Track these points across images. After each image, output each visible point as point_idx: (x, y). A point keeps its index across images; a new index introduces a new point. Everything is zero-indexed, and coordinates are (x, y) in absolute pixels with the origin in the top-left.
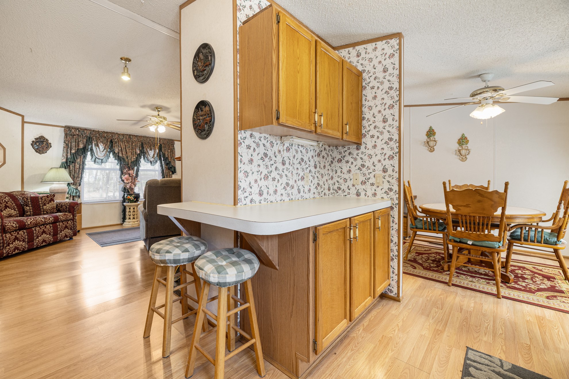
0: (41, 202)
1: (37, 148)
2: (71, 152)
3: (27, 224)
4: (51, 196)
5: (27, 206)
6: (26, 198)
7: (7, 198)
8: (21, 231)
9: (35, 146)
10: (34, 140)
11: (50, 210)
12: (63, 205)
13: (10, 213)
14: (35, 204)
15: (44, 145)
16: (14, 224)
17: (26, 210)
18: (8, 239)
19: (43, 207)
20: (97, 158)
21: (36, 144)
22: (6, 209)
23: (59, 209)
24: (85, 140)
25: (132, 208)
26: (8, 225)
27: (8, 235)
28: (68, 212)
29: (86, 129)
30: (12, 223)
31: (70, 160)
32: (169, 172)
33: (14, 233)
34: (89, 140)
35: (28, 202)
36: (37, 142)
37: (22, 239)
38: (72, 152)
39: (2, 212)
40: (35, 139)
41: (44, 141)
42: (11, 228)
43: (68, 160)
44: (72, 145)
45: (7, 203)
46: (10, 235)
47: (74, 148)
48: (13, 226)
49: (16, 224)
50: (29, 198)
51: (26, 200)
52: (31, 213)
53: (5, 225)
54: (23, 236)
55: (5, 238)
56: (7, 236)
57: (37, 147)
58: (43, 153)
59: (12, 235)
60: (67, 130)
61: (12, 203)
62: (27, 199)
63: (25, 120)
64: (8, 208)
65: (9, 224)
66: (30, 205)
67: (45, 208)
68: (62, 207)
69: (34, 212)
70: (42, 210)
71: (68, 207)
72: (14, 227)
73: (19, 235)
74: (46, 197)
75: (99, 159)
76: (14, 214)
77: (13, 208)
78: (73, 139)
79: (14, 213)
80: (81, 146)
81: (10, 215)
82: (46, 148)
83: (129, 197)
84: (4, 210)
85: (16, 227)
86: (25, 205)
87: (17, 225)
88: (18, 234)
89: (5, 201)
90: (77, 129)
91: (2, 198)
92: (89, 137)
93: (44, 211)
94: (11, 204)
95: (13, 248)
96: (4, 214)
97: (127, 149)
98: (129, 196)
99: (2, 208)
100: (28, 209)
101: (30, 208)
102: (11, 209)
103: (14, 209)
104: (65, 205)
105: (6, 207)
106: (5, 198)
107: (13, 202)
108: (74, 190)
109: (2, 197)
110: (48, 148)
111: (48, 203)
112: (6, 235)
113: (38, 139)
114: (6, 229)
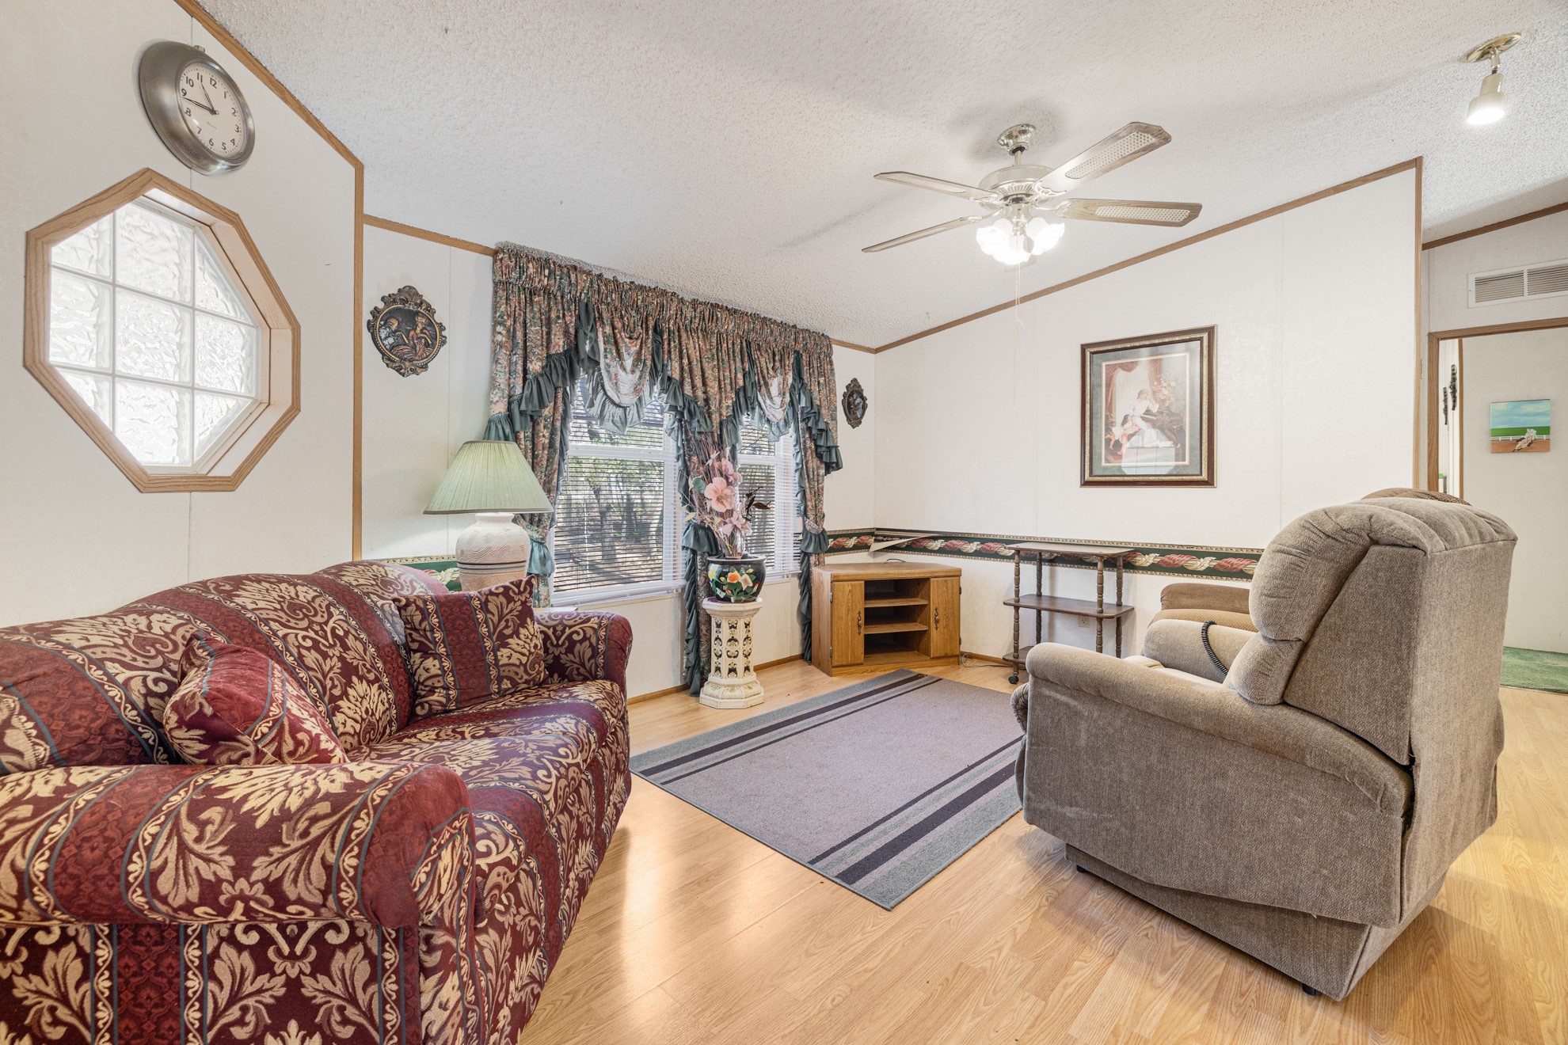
0: (484, 630)
1: (392, 347)
2: (525, 371)
4: (520, 593)
5: (426, 652)
6: (418, 608)
9: (383, 333)
10: (381, 305)
11: (526, 671)
12: (575, 637)
14: (463, 638)
15: (418, 330)
17: (422, 675)
19: (495, 656)
20: (613, 403)
21: (386, 324)
23: (557, 658)
24: (571, 319)
25: (741, 624)
28: (600, 673)
29: (575, 268)
31: (523, 407)
32: (818, 468)
34: (588, 316)
35: (432, 631)
36: (391, 314)
38: (530, 366)
40: (383, 299)
41: (417, 313)
43: (515, 406)
44: (531, 335)
47: (536, 350)
50: (431, 607)
51: (418, 618)
52: (447, 696)
57: (391, 340)
58: (414, 371)
60: (507, 266)
62: (425, 614)
63: (366, 211)
66: (442, 650)
67: (504, 661)
68: (570, 650)
69: (463, 684)
70: (493, 672)
71: (602, 647)
74: (502, 599)
75: (618, 406)
78: (532, 310)
80: (559, 344)
82: (427, 345)
83: (734, 578)
86: (415, 646)
90: (545, 262)
92: (587, 305)
93: (500, 679)
97: (706, 365)
98: (736, 572)
100: (435, 671)
101: (442, 668)
104: (585, 639)
108: (536, 549)
110: (433, 345)
111: (516, 633)
113: (394, 301)
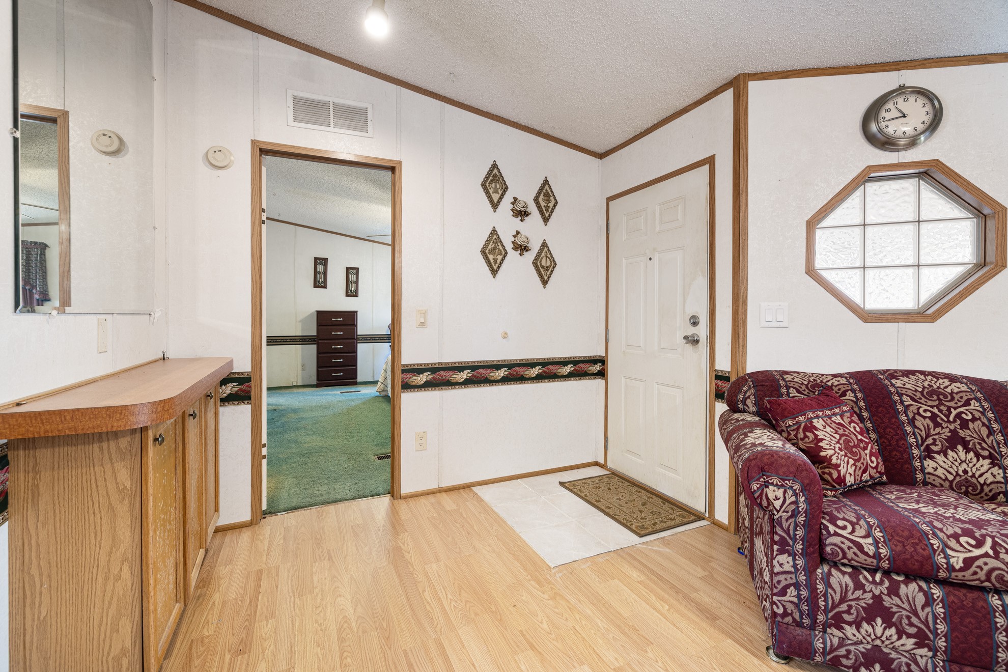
3: (941, 560)
7: (974, 405)
8: (913, 586)
13: (965, 472)
16: (870, 540)
18: (837, 598)
22: (953, 448)
26: (836, 534)
27: (840, 579)
30: (860, 531)
33: (874, 582)
37: (911, 624)
39: (932, 458)
42: (850, 554)
45: (964, 424)
46: (847, 579)
48: (860, 547)
49: (876, 542)
53: (826, 528)
54: (922, 615)
55: (820, 587)
56: (834, 581)
59: (859, 586)
61: (989, 428)
64: (960, 448)
65: (844, 528)
72: (867, 554)
73: (896, 600)
76: (991, 479)
77: (986, 453)
79: (988, 475)
81: (966, 480)
84: (938, 453)
85: (877, 556)
87: (884, 551)
88: (894, 591)
89: (958, 416)
91: (952, 404)
94: (985, 432)
95: (861, 648)
96: (936, 469)
99: (934, 444)
102: (978, 456)
103: (991, 456)
105: (954, 441)
106: (967, 403)
107: (995, 426)
109: (953, 399)
112: (829, 574)
114: (828, 549)
